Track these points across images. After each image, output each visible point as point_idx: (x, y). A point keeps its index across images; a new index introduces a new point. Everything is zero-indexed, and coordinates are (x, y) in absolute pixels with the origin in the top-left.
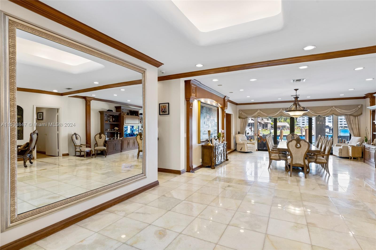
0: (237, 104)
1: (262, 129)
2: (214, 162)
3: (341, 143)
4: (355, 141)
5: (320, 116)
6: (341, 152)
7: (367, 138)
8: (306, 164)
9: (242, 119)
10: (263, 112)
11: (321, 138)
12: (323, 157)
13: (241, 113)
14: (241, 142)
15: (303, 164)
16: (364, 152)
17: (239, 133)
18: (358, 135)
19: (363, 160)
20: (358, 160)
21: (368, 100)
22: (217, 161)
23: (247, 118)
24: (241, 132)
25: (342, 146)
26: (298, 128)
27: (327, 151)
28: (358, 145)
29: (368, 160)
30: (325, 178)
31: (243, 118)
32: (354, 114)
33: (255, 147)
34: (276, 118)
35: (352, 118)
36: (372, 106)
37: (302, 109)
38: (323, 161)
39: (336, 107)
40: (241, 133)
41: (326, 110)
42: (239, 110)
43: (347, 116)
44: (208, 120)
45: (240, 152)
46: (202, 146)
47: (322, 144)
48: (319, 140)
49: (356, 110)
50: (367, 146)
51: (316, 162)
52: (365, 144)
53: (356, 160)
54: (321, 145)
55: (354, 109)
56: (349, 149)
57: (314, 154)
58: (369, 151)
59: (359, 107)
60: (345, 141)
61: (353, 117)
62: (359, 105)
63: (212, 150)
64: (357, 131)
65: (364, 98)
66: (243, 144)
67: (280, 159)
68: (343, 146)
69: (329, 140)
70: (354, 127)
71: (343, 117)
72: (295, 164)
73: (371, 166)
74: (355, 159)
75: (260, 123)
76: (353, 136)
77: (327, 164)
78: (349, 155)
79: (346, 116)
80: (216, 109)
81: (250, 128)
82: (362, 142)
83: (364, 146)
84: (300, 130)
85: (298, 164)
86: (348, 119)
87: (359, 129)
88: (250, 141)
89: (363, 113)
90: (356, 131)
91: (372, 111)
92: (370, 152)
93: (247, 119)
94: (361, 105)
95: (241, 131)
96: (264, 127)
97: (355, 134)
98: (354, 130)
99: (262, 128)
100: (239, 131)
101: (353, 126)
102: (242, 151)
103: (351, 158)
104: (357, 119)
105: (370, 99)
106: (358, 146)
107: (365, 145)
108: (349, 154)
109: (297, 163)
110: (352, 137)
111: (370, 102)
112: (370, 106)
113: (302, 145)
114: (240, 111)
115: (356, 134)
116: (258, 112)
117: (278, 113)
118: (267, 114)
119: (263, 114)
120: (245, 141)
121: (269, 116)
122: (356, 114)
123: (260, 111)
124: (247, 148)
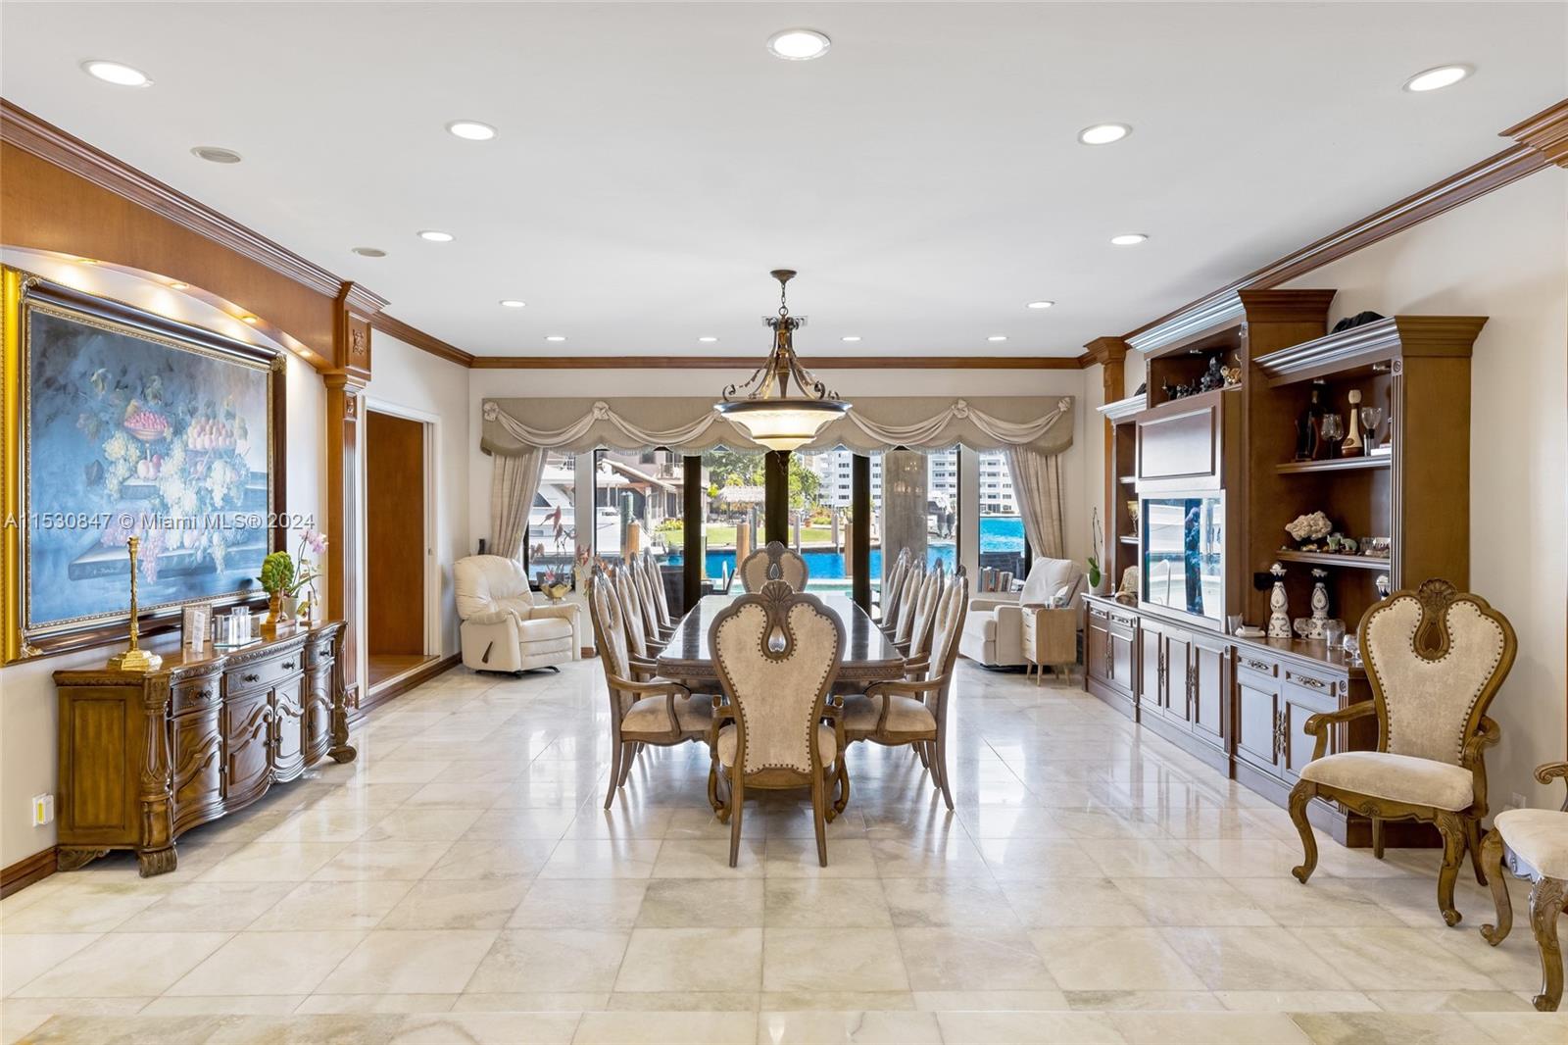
0: (469, 361)
1: (665, 520)
2: (165, 816)
3: (992, 590)
4: (1047, 582)
5: (903, 451)
6: (995, 641)
7: (1097, 564)
8: (825, 765)
9: (500, 461)
10: (624, 419)
11: (907, 571)
12: (919, 697)
13: (492, 416)
14: (487, 606)
15: (808, 769)
16: (1085, 639)
17: (483, 548)
18: (1056, 552)
19: (1079, 677)
20: (1061, 676)
21: (1097, 372)
22: (224, 793)
23: (532, 453)
24: (496, 542)
25: (997, 608)
26: (821, 514)
27: (940, 663)
28: (1061, 603)
29: (1103, 679)
30: (928, 842)
31: (506, 454)
32: (1043, 444)
33: (572, 636)
34: (693, 455)
35: (1034, 460)
36: (1113, 401)
37: (814, 395)
38: (919, 727)
39: (971, 402)
40: (495, 550)
41: (930, 420)
42: (485, 401)
43: (1016, 451)
44: (157, 451)
45: (480, 672)
46: (60, 679)
47: (911, 607)
48: (898, 585)
49: (1050, 424)
50: (1099, 606)
51: (880, 736)
52: (1090, 595)
53: (1054, 677)
54: (908, 616)
55: (1043, 419)
56: (1026, 623)
57: (873, 688)
58: (1108, 633)
59: (1063, 407)
60: (1006, 581)
61: (1038, 457)
62: (1061, 398)
63: (148, 707)
64: (1053, 526)
65: (1081, 363)
66: (499, 621)
67: (678, 736)
68: (1001, 609)
69: (946, 587)
70: (1043, 507)
71: (1001, 457)
72: (760, 771)
73: (1117, 710)
74: (1047, 672)
75: (655, 487)
76: (1037, 556)
77: (936, 740)
78: (1028, 656)
79: (1013, 453)
80: (263, 368)
81: (548, 517)
82: (1075, 583)
83: (1085, 607)
84: (830, 523)
85: (776, 769)
86: (1019, 467)
87: (1060, 520)
88: (551, 596)
89: (1074, 442)
90: (1050, 530)
91: (1117, 426)
92: (1113, 637)
93: (530, 459)
94: (1070, 397)
95: (497, 535)
96: (678, 511)
97: (1045, 544)
98: (1041, 526)
99: (667, 516)
100: (486, 536)
101: (1037, 500)
102: (491, 666)
103: (1035, 668)
104: (1054, 471)
105: (1106, 370)
106: (1062, 605)
107: (1088, 603)
108: (1027, 647)
109: (773, 762)
110: (1036, 562)
111: (1106, 381)
112: (1106, 404)
113: (800, 636)
114: (487, 407)
115: (1049, 545)
116: (597, 414)
117: (706, 427)
118: (646, 429)
119: (626, 428)
120: (513, 597)
121: (658, 444)
122: (1046, 445)
123: (610, 413)
124: (520, 643)
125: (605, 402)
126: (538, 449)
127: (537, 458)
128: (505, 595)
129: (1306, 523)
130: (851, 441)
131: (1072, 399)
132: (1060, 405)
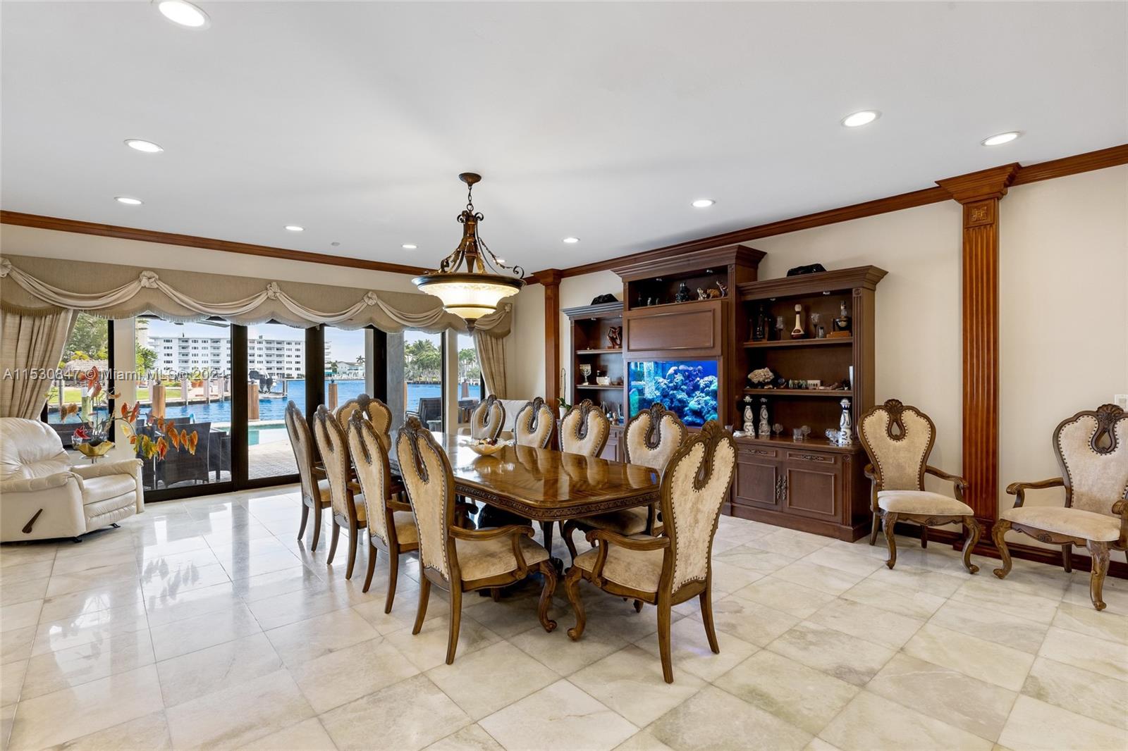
10: (176, 290)
23: (57, 313)
32: (496, 331)
33: (136, 490)
34: (243, 326)
35: (490, 341)
43: (481, 334)
45: (16, 544)
49: (501, 319)
55: (497, 315)
61: (492, 339)
64: (501, 381)
70: (496, 369)
85: (688, 584)
86: (483, 344)
87: (505, 377)
89: (511, 331)
90: (500, 383)
93: (55, 319)
98: (495, 380)
101: (493, 365)
102: (38, 535)
104: (501, 348)
105: (547, 289)
109: (687, 578)
111: (547, 295)
113: (717, 466)
116: (145, 282)
117: (260, 303)
118: (199, 300)
119: (179, 298)
120: (49, 460)
121: (212, 314)
122: (500, 331)
123: (159, 282)
124: (84, 505)
125: (154, 272)
126: (68, 310)
127: (65, 320)
128: (38, 457)
129: (762, 374)
130: (378, 321)
131: (511, 304)
132: (506, 308)
